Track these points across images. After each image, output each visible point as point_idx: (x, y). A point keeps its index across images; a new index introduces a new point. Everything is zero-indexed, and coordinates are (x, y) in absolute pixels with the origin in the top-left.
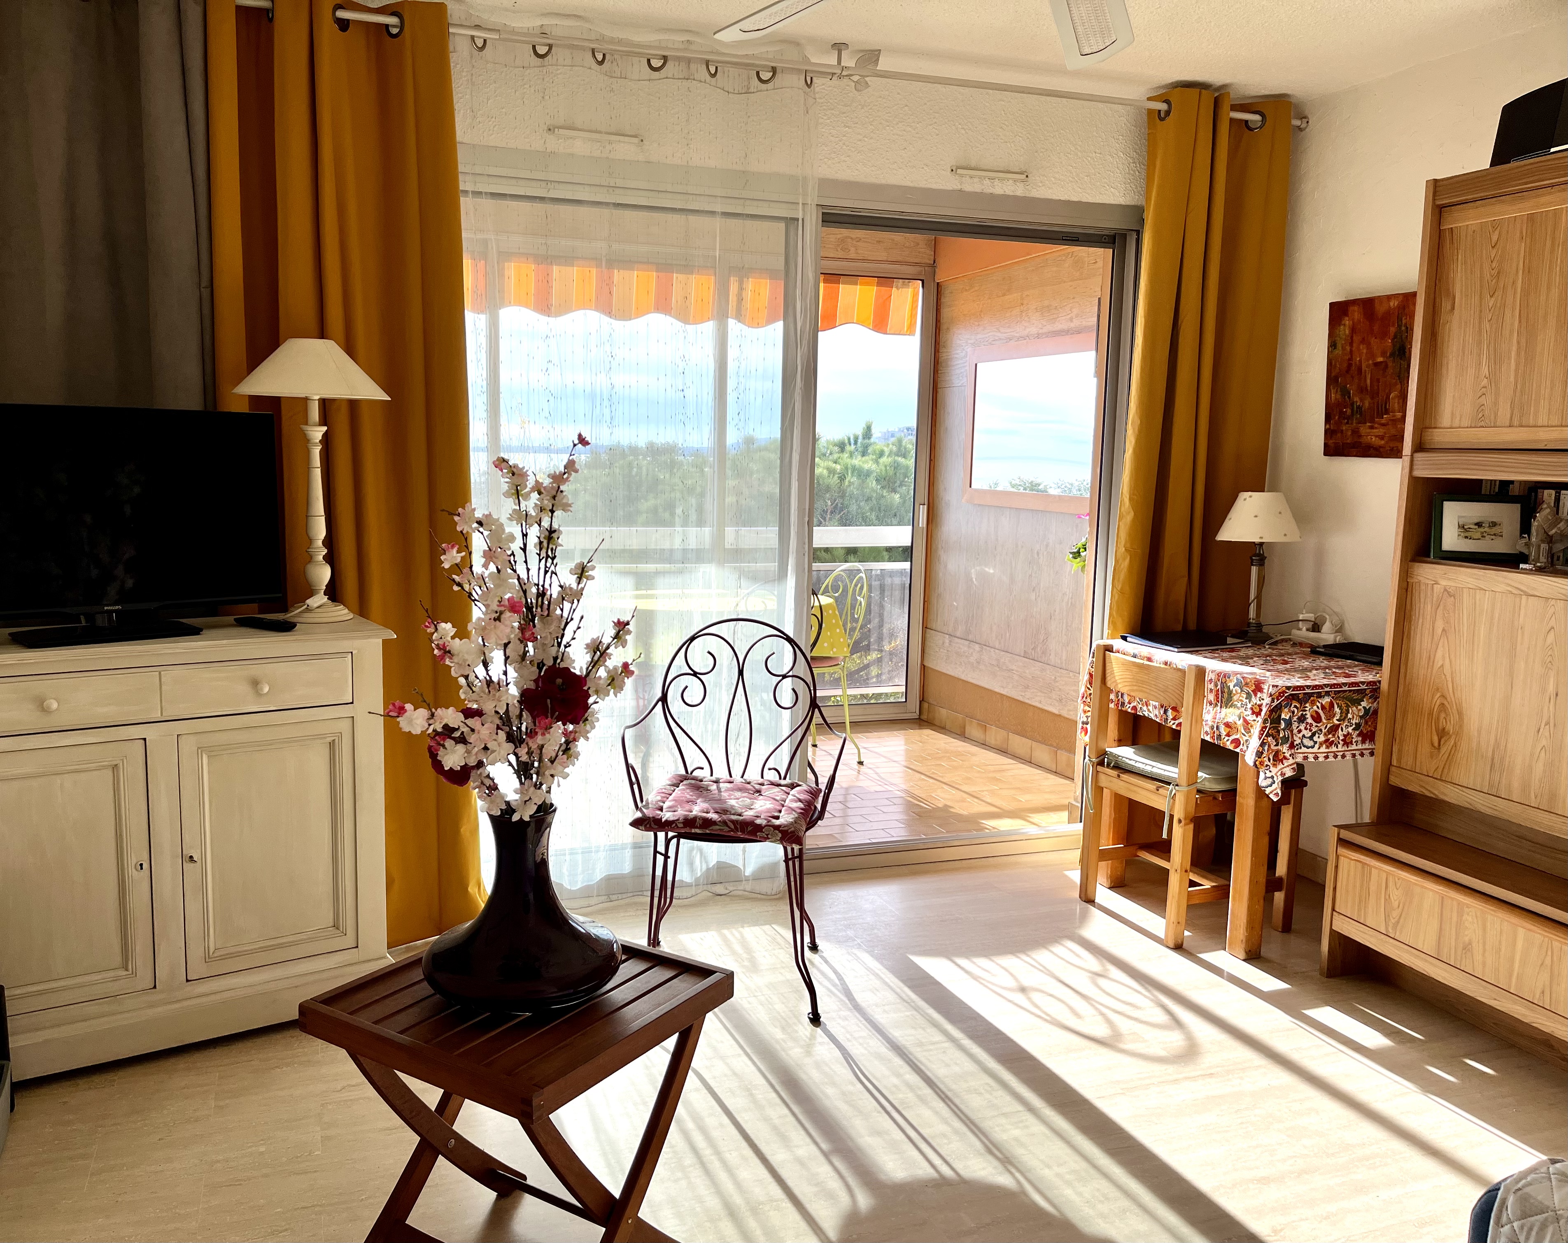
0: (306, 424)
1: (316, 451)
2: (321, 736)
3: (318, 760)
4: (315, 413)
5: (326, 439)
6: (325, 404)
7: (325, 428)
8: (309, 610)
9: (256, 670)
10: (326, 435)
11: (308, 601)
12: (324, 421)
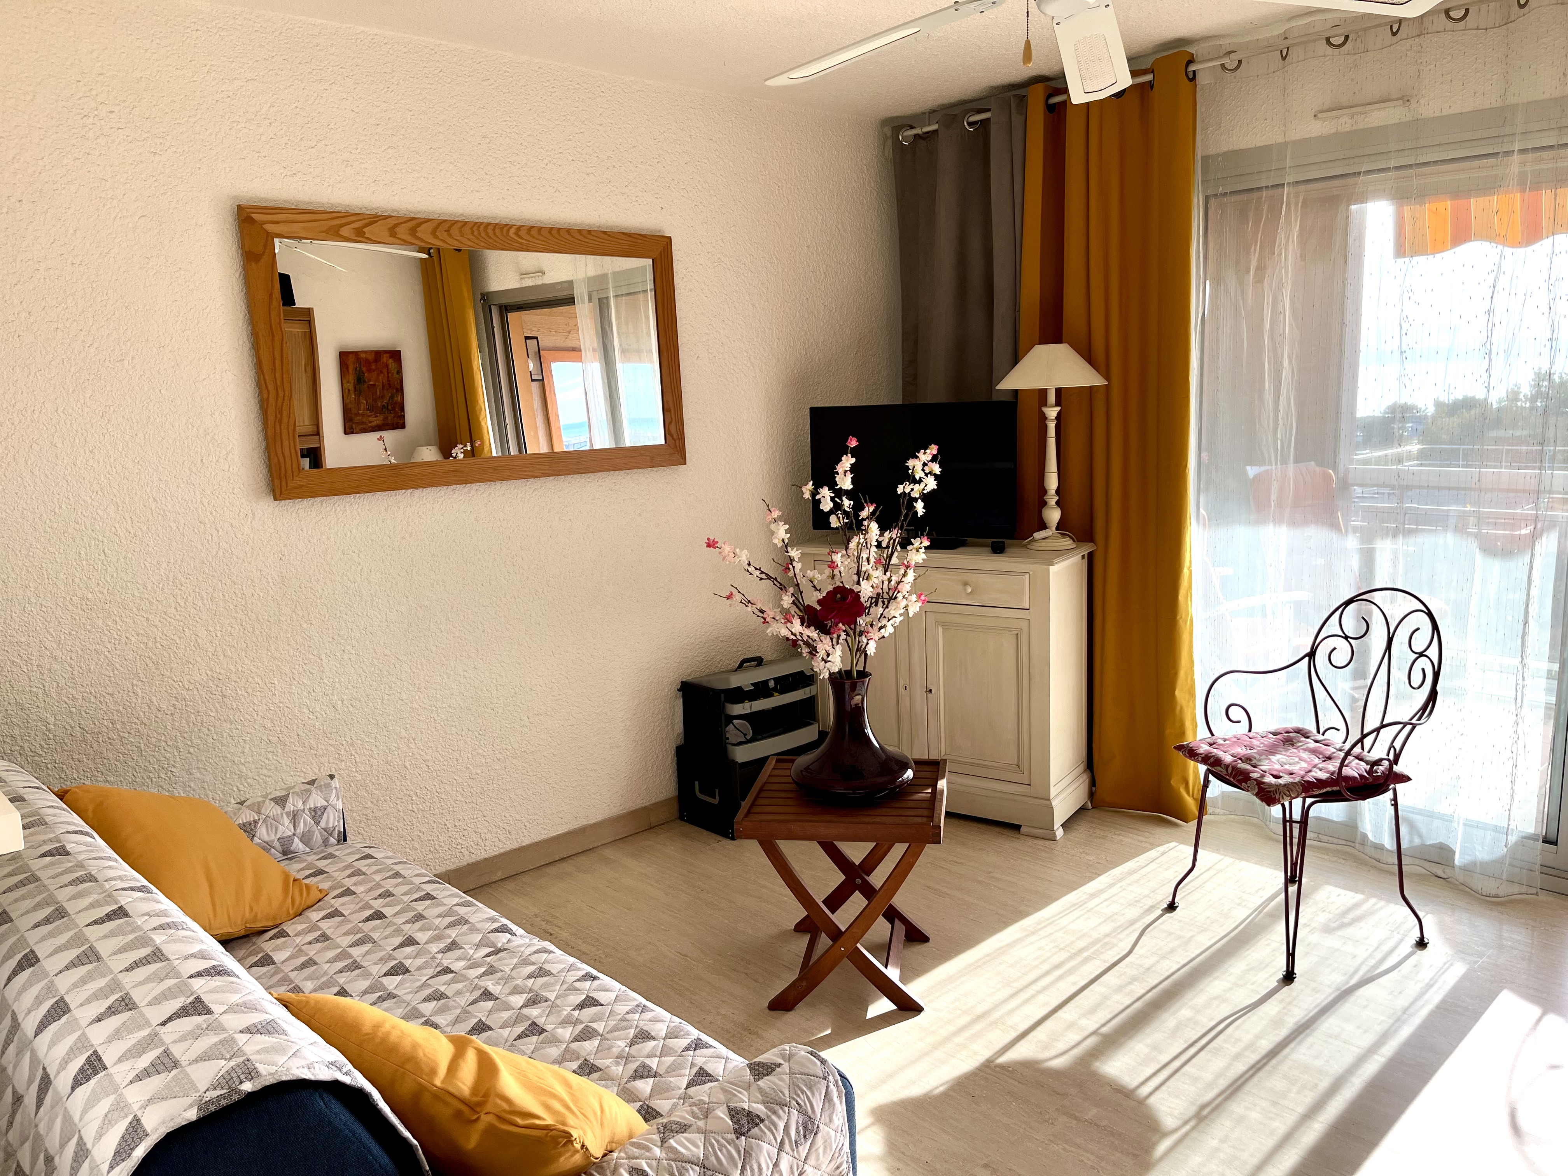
0: (1046, 405)
1: (1052, 426)
2: (1009, 629)
3: (1008, 644)
4: (1052, 398)
5: (1058, 417)
6: (1059, 391)
7: (1058, 409)
8: (1036, 541)
9: (966, 576)
10: (1059, 414)
11: (1035, 535)
12: (1058, 403)
